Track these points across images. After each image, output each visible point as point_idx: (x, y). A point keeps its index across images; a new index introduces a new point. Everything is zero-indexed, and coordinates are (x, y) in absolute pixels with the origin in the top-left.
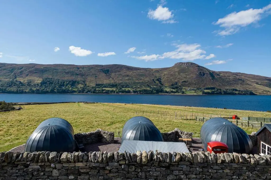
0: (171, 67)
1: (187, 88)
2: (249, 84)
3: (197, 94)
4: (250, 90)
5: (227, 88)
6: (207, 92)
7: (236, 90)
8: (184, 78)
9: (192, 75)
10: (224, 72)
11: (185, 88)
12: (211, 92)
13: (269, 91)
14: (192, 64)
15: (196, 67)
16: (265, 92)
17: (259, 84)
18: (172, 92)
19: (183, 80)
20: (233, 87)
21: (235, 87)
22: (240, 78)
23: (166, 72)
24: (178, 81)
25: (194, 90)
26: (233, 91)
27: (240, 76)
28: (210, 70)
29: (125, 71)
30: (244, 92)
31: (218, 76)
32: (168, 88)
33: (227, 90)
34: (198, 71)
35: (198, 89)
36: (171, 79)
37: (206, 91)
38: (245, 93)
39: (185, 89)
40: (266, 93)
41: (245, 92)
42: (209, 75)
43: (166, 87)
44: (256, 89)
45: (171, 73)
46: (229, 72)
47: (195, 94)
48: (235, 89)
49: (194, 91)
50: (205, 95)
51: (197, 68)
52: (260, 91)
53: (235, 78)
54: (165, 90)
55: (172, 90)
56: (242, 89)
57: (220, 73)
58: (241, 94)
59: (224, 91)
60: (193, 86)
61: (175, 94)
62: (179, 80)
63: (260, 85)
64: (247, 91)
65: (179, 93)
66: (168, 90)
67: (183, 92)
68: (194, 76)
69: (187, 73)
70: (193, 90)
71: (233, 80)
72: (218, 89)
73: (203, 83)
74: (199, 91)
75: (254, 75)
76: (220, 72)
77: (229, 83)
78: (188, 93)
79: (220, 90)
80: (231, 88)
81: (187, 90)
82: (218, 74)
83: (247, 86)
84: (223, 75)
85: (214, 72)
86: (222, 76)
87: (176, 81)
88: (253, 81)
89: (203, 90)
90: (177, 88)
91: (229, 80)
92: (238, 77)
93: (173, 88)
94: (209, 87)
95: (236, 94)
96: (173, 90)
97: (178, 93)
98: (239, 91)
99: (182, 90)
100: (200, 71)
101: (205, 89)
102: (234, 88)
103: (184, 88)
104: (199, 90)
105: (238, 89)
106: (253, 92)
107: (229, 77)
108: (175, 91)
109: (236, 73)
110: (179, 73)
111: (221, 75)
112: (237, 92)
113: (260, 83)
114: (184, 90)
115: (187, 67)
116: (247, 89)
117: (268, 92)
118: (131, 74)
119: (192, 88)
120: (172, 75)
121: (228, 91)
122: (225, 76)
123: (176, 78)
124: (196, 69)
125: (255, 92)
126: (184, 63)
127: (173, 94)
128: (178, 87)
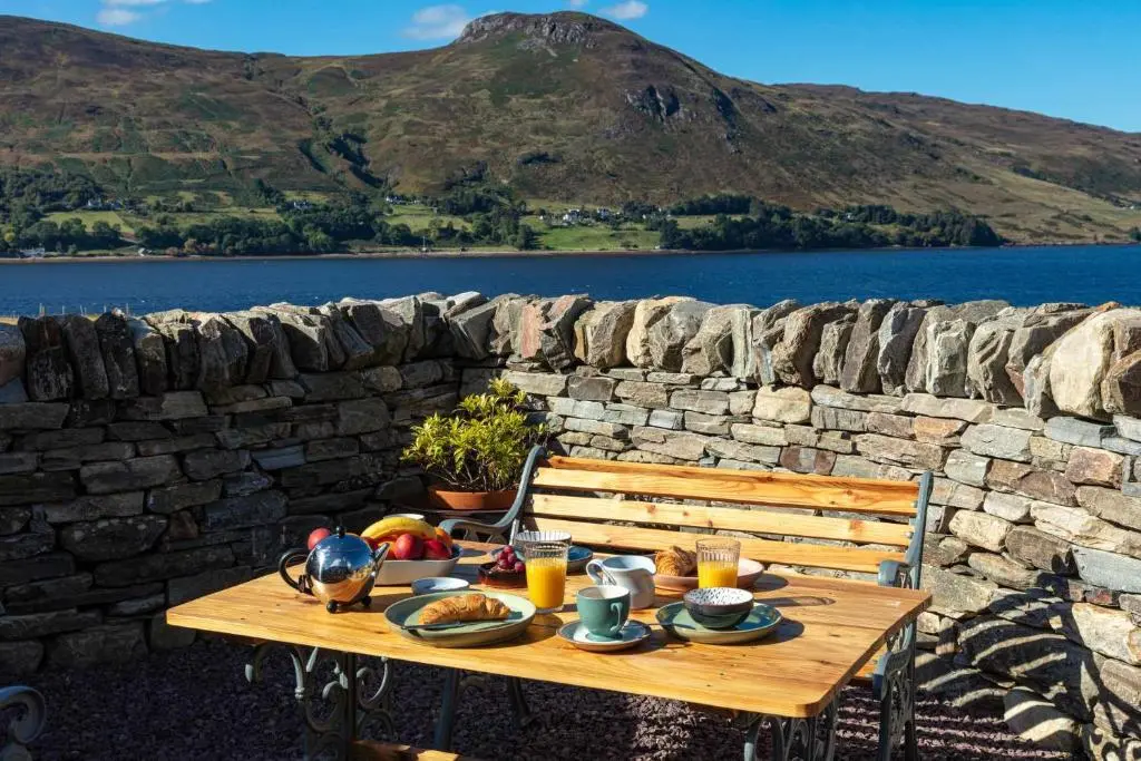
0: (435, 52)
1: (555, 207)
2: (966, 173)
3: (626, 245)
4: (974, 211)
5: (830, 198)
6: (696, 232)
7: (887, 216)
8: (536, 131)
9: (594, 112)
10: (810, 91)
11: (544, 205)
12: (719, 234)
13: (1087, 219)
14: (592, 24)
15: (622, 46)
16: (1064, 227)
17: (1026, 173)
18: (448, 234)
19: (525, 151)
20: (865, 196)
21: (882, 191)
22: (913, 134)
23: (399, 84)
24: (495, 152)
25: (606, 220)
26: (865, 221)
27: (911, 116)
28: (716, 75)
29: (72, 74)
30: (935, 231)
31: (771, 120)
32: (417, 206)
33: (831, 214)
34: (632, 77)
35: (634, 211)
36: (436, 143)
37: (686, 223)
38: (942, 234)
39: (543, 212)
40: (1074, 231)
41: (943, 225)
42: (710, 114)
43: (404, 200)
44: (1009, 208)
45: (443, 95)
46: (844, 89)
47: (615, 248)
48: (881, 208)
49: (602, 229)
50: (681, 251)
51: (630, 56)
52: (1036, 220)
53: (885, 130)
54: (393, 222)
55: (445, 221)
56: (925, 210)
57: (787, 92)
58: (918, 243)
59: (808, 225)
60: (603, 192)
61: (475, 251)
62: (497, 144)
63: (1036, 176)
64: (954, 223)
65: (497, 240)
66: (417, 220)
67: (530, 240)
68: (610, 119)
69: (553, 99)
70: (598, 218)
71: (869, 148)
72: (769, 214)
73: (666, 171)
74: (640, 227)
75: (1003, 114)
76: (784, 91)
77: (841, 167)
78: (564, 244)
79: (785, 214)
80: (855, 204)
81: (554, 223)
82: (771, 101)
83: (960, 186)
84: (805, 112)
85: (742, 90)
86: (795, 117)
87: (478, 152)
88: (994, 154)
89: (669, 217)
90: (480, 205)
91: (845, 142)
92: (900, 125)
93: (457, 211)
94: (712, 196)
95: (884, 242)
96: (459, 223)
97: (489, 244)
98: (909, 220)
99: (524, 221)
100: (645, 84)
101: (680, 212)
102: (876, 202)
103: (532, 205)
104: (641, 221)
105: (901, 210)
106: (990, 223)
107: (845, 123)
108: (470, 228)
109: (892, 94)
110: (499, 99)
111: (794, 108)
112: (892, 230)
113: (1034, 168)
114: (535, 223)
115: (556, 46)
116: (960, 205)
117: (1087, 225)
118: (123, 96)
119: (590, 207)
120: (443, 109)
121: (834, 220)
122: (819, 119)
123: (479, 131)
124: (617, 66)
125: (1007, 226)
126: (537, 20)
127: (455, 252)
128: (493, 196)
